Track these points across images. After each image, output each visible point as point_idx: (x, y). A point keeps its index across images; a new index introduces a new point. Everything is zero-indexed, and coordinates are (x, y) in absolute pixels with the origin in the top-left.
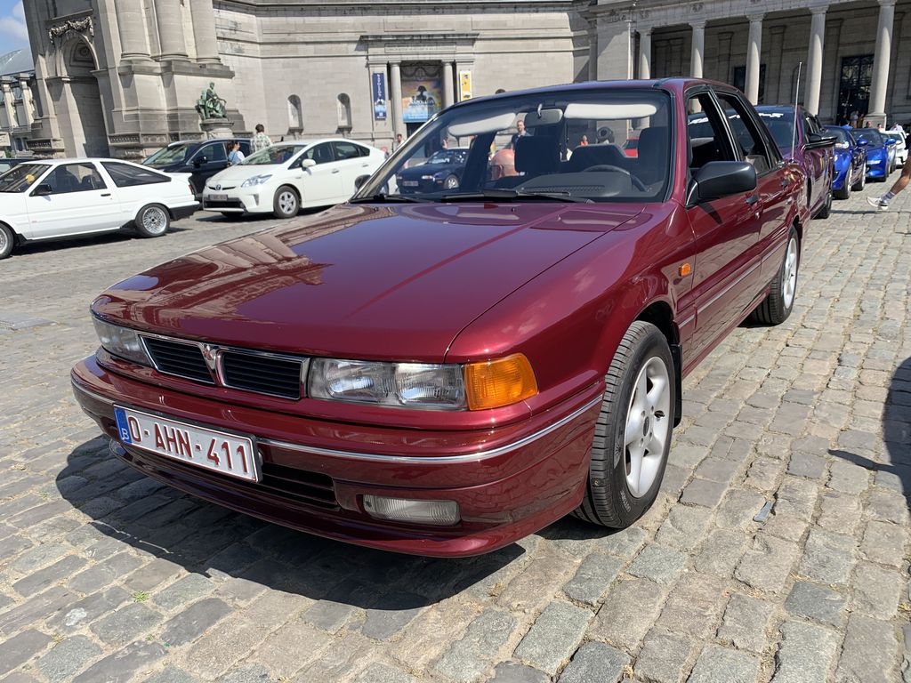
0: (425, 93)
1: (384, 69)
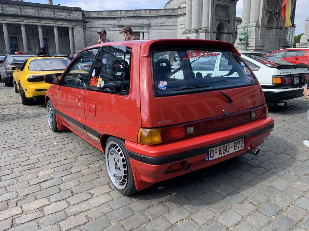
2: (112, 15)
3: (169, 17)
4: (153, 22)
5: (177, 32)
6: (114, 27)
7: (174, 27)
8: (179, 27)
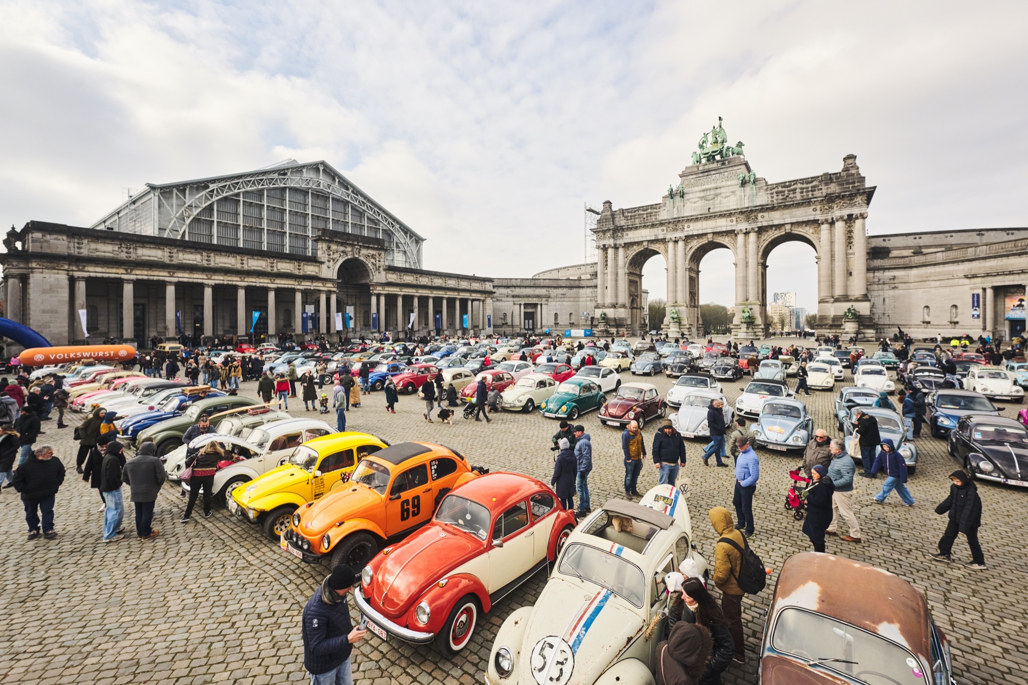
0: (1023, 303)
1: (980, 292)
2: (505, 283)
3: (571, 287)
4: (553, 292)
5: (579, 305)
6: (507, 296)
7: (577, 299)
8: (581, 299)
